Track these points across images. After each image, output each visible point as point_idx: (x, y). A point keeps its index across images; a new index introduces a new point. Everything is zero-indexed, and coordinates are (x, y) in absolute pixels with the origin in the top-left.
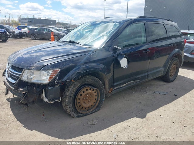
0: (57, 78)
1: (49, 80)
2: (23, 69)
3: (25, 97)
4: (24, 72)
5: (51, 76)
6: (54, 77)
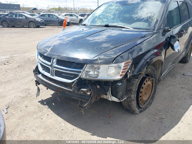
0: (130, 71)
1: (121, 75)
2: (85, 64)
3: (91, 98)
4: (85, 67)
5: (123, 69)
6: (127, 70)
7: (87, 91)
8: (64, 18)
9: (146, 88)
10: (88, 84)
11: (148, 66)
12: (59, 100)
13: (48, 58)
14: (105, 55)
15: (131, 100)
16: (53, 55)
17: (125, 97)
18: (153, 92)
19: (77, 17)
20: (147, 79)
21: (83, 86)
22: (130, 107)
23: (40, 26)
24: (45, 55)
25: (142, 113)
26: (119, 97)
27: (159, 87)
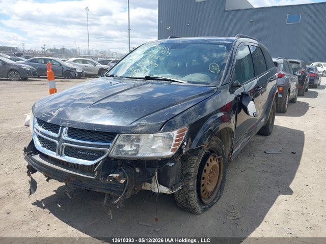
0: (185, 143)
1: (173, 150)
2: (116, 134)
3: (125, 189)
4: (117, 139)
5: (176, 141)
6: (181, 142)
7: (120, 178)
8: (72, 66)
9: (211, 173)
10: (121, 166)
11: (211, 136)
12: (70, 198)
13: (53, 127)
14: (148, 120)
15: (189, 191)
16: (63, 121)
17: (179, 186)
18: (221, 178)
19: (95, 65)
20: (211, 157)
21: (113, 170)
22: (187, 202)
23: (29, 79)
24: (49, 121)
25: (207, 212)
26: (170, 185)
27: (231, 172)
